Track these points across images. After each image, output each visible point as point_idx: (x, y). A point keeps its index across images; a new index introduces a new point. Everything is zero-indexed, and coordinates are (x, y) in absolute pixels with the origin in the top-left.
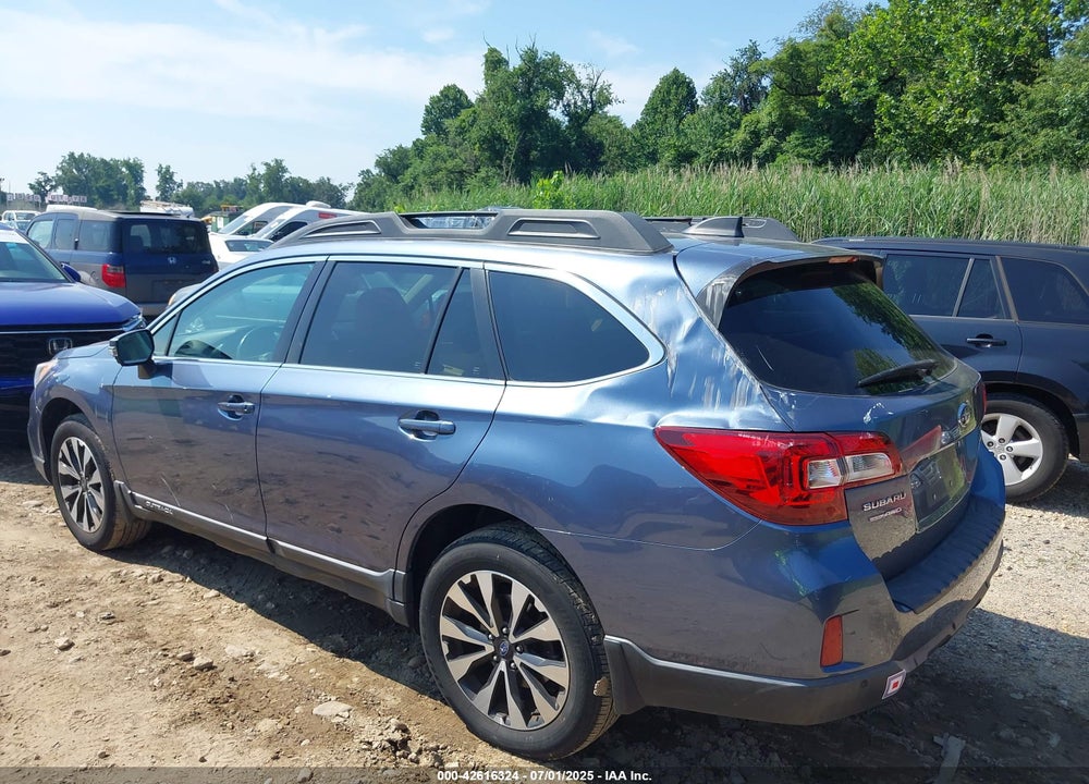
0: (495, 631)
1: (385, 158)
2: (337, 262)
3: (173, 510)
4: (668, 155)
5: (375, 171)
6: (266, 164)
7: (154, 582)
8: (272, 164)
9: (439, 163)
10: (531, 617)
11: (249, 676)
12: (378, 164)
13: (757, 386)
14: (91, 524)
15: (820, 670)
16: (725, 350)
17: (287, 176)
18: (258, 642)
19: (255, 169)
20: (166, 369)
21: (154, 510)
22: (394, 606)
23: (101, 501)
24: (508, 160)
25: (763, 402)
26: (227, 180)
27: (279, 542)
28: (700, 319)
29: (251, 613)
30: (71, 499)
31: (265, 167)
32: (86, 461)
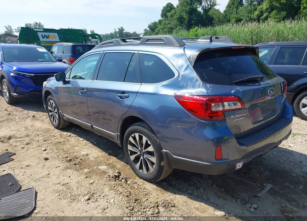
0: (140, 148)
1: (151, 25)
2: (106, 53)
3: (71, 118)
4: (234, 20)
5: (148, 29)
6: (119, 29)
7: (68, 136)
8: (120, 28)
9: (165, 26)
10: (147, 145)
11: (86, 159)
12: (149, 27)
13: (201, 83)
14: (56, 122)
15: (215, 160)
16: (194, 73)
17: (124, 31)
18: (90, 151)
19: (116, 30)
20: (68, 82)
21: (68, 118)
22: (118, 142)
23: (57, 117)
24: (185, 24)
25: (202, 87)
26: (108, 34)
27: (94, 126)
28: (189, 65)
29: (91, 144)
30: (51, 116)
31: (118, 29)
32: (54, 106)
